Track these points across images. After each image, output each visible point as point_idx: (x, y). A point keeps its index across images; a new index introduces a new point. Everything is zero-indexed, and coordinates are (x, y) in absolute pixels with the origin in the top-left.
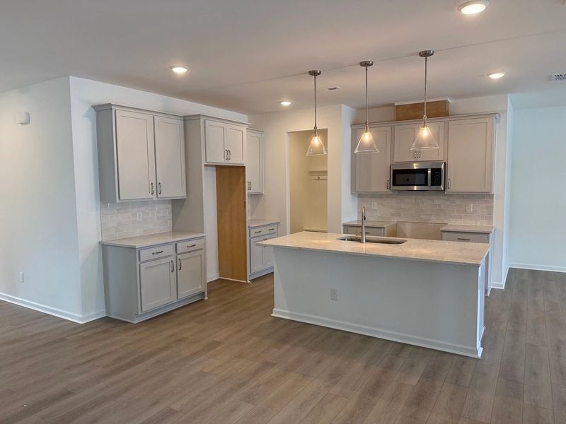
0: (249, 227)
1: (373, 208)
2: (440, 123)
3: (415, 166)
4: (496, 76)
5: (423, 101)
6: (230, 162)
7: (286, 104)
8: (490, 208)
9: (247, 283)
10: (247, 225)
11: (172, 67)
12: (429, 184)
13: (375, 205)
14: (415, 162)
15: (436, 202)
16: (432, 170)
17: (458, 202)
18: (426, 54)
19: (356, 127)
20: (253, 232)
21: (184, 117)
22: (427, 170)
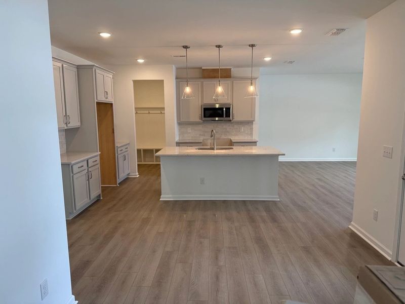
0: (117, 147)
1: (188, 131)
2: (229, 81)
3: (217, 106)
4: (268, 59)
5: (218, 68)
6: (107, 100)
7: (141, 61)
8: (252, 129)
9: (117, 186)
10: (116, 145)
11: (100, 33)
12: (224, 116)
13: (189, 130)
14: (217, 104)
15: (224, 127)
16: (226, 108)
17: (236, 126)
18: (252, 46)
19: (178, 80)
20: (119, 149)
21: (78, 66)
22: (223, 108)
